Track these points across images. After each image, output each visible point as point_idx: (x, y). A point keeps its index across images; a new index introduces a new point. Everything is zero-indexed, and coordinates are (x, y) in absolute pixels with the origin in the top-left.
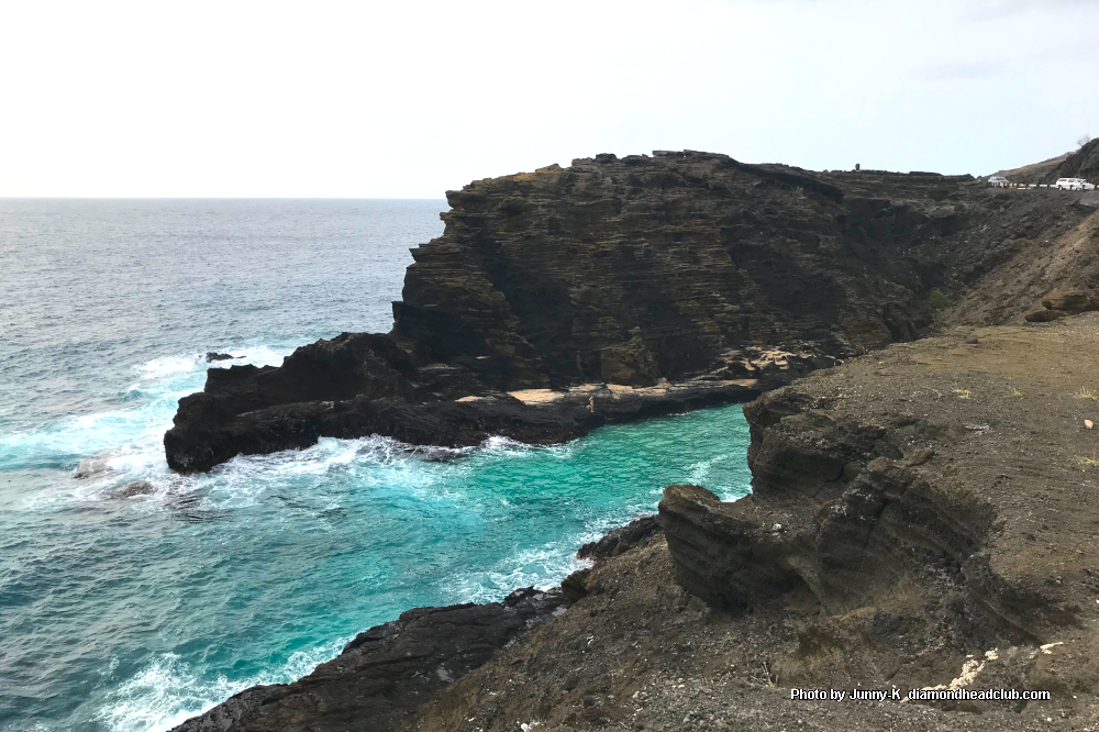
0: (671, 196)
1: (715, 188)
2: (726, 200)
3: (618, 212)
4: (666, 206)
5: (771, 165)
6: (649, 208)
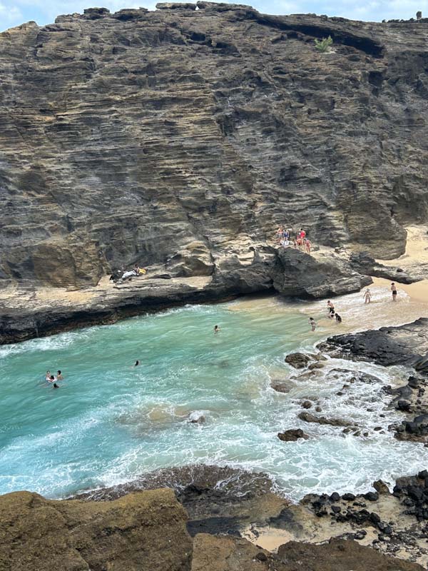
0: (158, 55)
1: (219, 45)
3: (89, 77)
4: (150, 69)
5: (299, 17)
6: (126, 71)
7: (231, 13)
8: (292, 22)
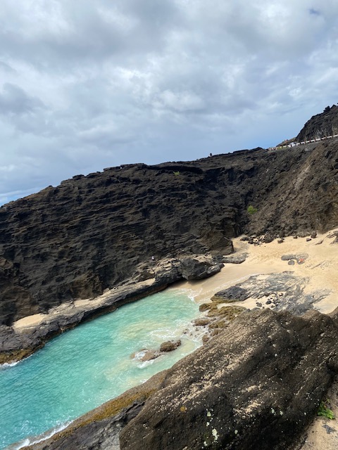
2: (139, 185)
5: (164, 164)
6: (97, 198)
7: (136, 167)
8: (162, 166)
